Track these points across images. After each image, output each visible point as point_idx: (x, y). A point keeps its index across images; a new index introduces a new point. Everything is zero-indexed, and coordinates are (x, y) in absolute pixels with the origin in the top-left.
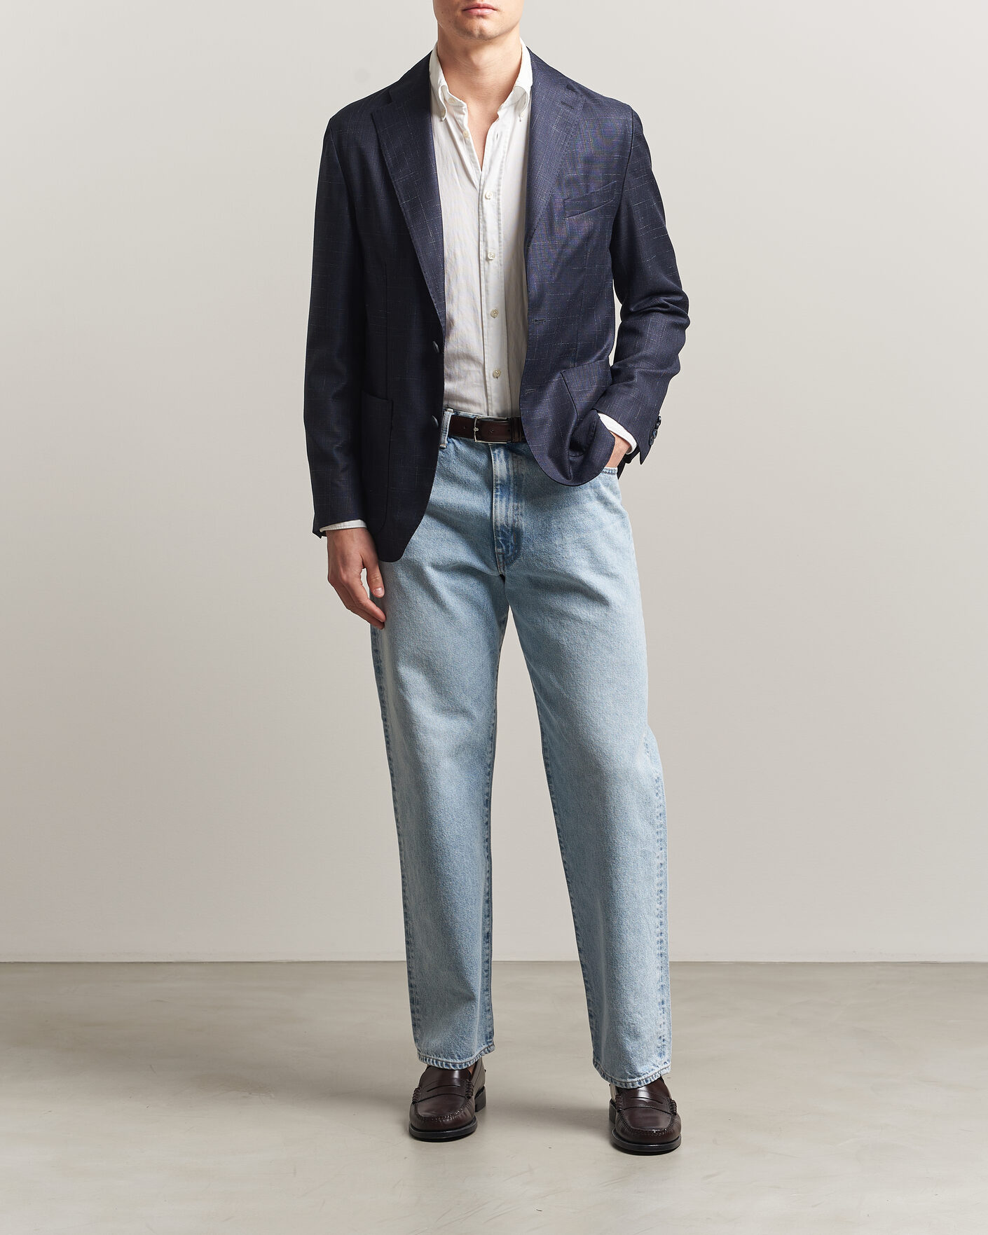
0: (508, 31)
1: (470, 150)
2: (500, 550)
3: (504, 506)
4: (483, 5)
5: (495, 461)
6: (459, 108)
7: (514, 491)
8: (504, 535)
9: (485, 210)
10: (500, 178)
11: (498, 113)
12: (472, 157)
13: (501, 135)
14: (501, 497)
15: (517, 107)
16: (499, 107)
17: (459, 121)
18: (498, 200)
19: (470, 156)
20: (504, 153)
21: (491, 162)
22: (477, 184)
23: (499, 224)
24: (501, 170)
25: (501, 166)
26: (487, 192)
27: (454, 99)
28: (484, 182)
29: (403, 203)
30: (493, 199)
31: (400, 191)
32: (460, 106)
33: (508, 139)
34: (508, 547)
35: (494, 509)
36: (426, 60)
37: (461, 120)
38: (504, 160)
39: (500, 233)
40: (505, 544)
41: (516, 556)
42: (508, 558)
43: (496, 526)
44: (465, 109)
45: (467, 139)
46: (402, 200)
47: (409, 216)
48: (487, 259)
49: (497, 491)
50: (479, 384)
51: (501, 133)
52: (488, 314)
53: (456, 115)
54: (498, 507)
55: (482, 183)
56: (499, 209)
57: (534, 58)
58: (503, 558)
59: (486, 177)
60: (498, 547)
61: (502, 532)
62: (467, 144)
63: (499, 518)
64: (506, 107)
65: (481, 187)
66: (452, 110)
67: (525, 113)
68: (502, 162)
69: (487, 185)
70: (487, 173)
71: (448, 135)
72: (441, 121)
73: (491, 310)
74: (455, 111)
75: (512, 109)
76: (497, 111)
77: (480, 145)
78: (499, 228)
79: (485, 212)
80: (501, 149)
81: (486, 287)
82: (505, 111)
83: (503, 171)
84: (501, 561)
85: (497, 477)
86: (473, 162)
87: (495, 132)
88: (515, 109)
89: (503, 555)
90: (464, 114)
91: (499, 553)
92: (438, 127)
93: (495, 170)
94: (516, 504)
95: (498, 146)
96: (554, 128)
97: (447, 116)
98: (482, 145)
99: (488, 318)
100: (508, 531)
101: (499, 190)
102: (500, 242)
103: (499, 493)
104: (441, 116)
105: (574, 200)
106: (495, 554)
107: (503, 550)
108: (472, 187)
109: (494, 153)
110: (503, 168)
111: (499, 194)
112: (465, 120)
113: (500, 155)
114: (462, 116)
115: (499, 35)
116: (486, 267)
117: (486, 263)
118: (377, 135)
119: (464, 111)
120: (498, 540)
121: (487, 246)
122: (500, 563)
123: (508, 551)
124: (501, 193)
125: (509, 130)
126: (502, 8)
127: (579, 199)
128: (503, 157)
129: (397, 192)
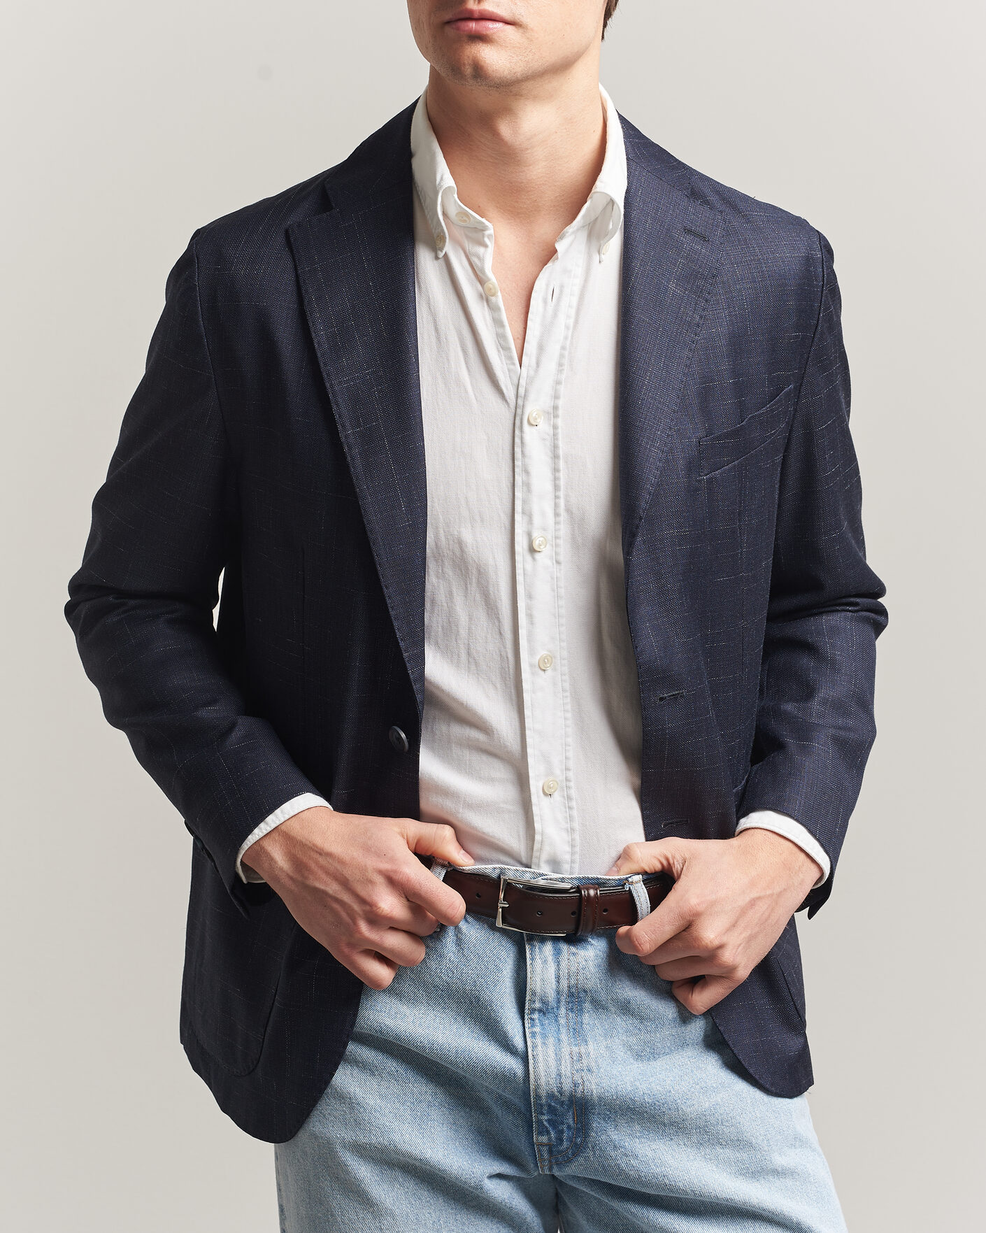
0: (562, 67)
1: (498, 323)
2: (544, 1139)
3: (552, 1055)
4: (480, 12)
5: (532, 959)
6: (476, 235)
7: (568, 1022)
8: (552, 1110)
9: (528, 449)
10: (558, 383)
11: (557, 246)
12: (501, 337)
13: (561, 291)
14: (544, 1036)
15: (595, 234)
16: (559, 235)
17: (474, 260)
18: (555, 427)
19: (497, 335)
20: (567, 328)
21: (541, 348)
22: (509, 392)
23: (556, 479)
24: (560, 365)
25: (562, 356)
26: (532, 409)
27: (467, 214)
28: (526, 391)
29: (348, 432)
30: (544, 426)
31: (342, 409)
32: (481, 229)
33: (575, 300)
34: (562, 1132)
35: (531, 1061)
36: (402, 122)
37: (479, 257)
38: (568, 343)
39: (556, 497)
40: (554, 1128)
41: (578, 1149)
42: (560, 1152)
43: (538, 1097)
44: (489, 236)
45: (493, 299)
46: (343, 426)
47: (358, 462)
48: (532, 550)
49: (533, 1026)
50: (510, 807)
51: (562, 287)
52: (531, 666)
53: (470, 247)
54: (540, 1058)
55: (522, 391)
56: (555, 447)
57: (632, 135)
58: (550, 1152)
59: (531, 380)
60: (540, 1133)
61: (550, 1106)
62: (493, 308)
63: (543, 1081)
64: (573, 233)
65: (520, 402)
66: (458, 233)
67: (613, 247)
68: (563, 348)
69: (532, 396)
70: (532, 373)
71: (449, 282)
72: (437, 258)
73: (538, 657)
74: (467, 237)
75: (583, 236)
76: (556, 240)
77: (518, 309)
78: (556, 488)
79: (527, 453)
80: (562, 319)
81: (529, 608)
82: (571, 244)
83: (566, 367)
84: (546, 1156)
85: (534, 993)
86: (504, 348)
87: (547, 285)
88: (590, 236)
89: (551, 1149)
90: (486, 246)
91: (542, 1144)
92: (427, 266)
93: (550, 366)
94: (575, 1049)
95: (555, 315)
96: (672, 286)
97: (448, 248)
98: (523, 311)
99: (533, 674)
100: (562, 1103)
101: (555, 408)
102: (557, 515)
103: (537, 1029)
104: (435, 244)
105: (719, 438)
106: (532, 1144)
107: (550, 1139)
108: (500, 401)
109: (547, 329)
110: (566, 361)
111: (556, 416)
112: (488, 258)
113: (559, 332)
114: (481, 250)
115: (522, 81)
116: (529, 567)
117: (528, 557)
118: (297, 281)
119: (486, 240)
120: (540, 1122)
121: (530, 521)
122: (542, 1160)
123: (560, 1140)
124: (560, 412)
125: (578, 282)
126: (525, 19)
127: (727, 436)
128: (566, 338)
129: (335, 408)
